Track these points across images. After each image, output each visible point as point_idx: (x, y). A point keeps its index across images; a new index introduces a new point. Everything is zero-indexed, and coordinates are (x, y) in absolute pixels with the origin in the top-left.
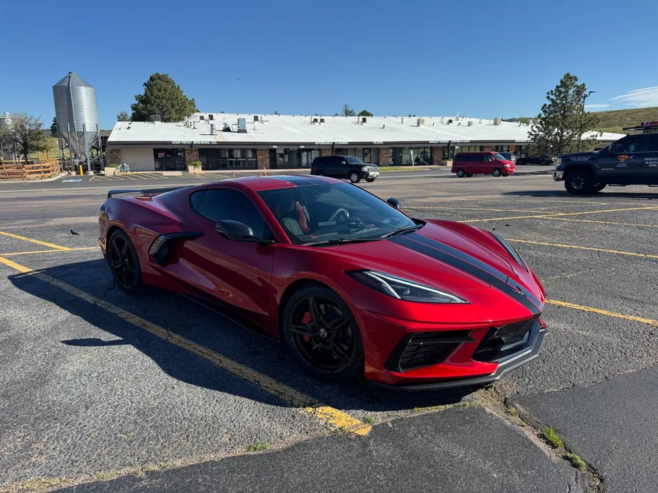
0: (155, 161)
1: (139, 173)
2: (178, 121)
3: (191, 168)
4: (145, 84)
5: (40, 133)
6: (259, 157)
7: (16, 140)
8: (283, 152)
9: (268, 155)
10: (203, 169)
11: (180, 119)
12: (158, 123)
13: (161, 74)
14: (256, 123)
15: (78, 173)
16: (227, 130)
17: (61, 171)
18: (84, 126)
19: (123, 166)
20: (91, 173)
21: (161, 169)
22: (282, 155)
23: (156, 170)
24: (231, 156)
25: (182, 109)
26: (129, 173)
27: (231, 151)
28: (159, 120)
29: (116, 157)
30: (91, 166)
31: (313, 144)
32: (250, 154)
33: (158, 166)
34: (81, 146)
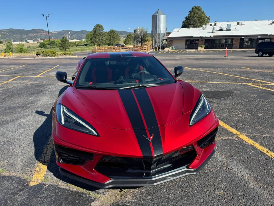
0: (186, 45)
1: (178, 50)
2: (200, 27)
3: (199, 48)
4: (189, 11)
5: (146, 35)
6: (234, 43)
7: (139, 38)
8: (248, 40)
9: (239, 41)
10: (205, 49)
11: (201, 26)
12: (191, 28)
13: (197, 6)
14: (238, 25)
15: (156, 50)
16: (221, 30)
17: (151, 49)
18: (160, 31)
19: (172, 47)
20: (160, 50)
21: (187, 49)
22: (247, 42)
23: (186, 49)
24: (220, 42)
25: (203, 21)
26: (174, 50)
27: (220, 40)
28: (191, 27)
29: (171, 43)
30: (161, 47)
31: (267, 35)
32: (230, 41)
33: (186, 47)
34: (159, 39)
